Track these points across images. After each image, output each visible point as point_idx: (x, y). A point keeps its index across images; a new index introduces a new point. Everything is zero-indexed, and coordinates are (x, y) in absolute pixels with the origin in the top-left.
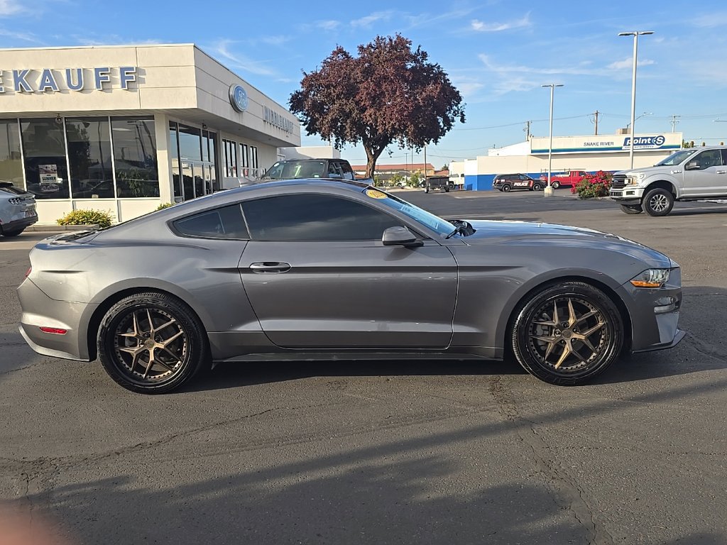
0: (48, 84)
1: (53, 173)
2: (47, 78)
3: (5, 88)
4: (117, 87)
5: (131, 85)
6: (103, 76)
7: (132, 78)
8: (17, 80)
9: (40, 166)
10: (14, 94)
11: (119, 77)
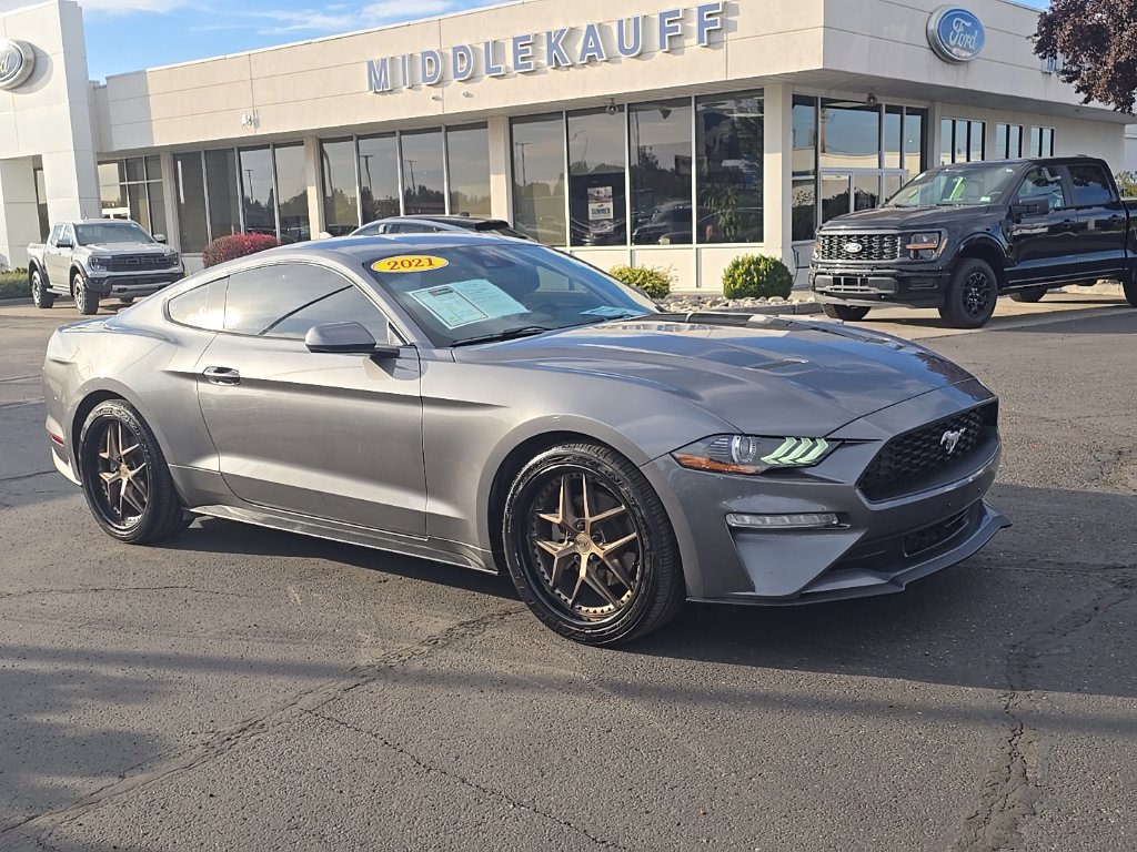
0: (591, 50)
1: (607, 202)
2: (591, 39)
3: (536, 63)
4: (691, 43)
5: (715, 37)
6: (672, 25)
7: (715, 23)
8: (551, 47)
9: (590, 191)
10: (546, 72)
11: (694, 24)
